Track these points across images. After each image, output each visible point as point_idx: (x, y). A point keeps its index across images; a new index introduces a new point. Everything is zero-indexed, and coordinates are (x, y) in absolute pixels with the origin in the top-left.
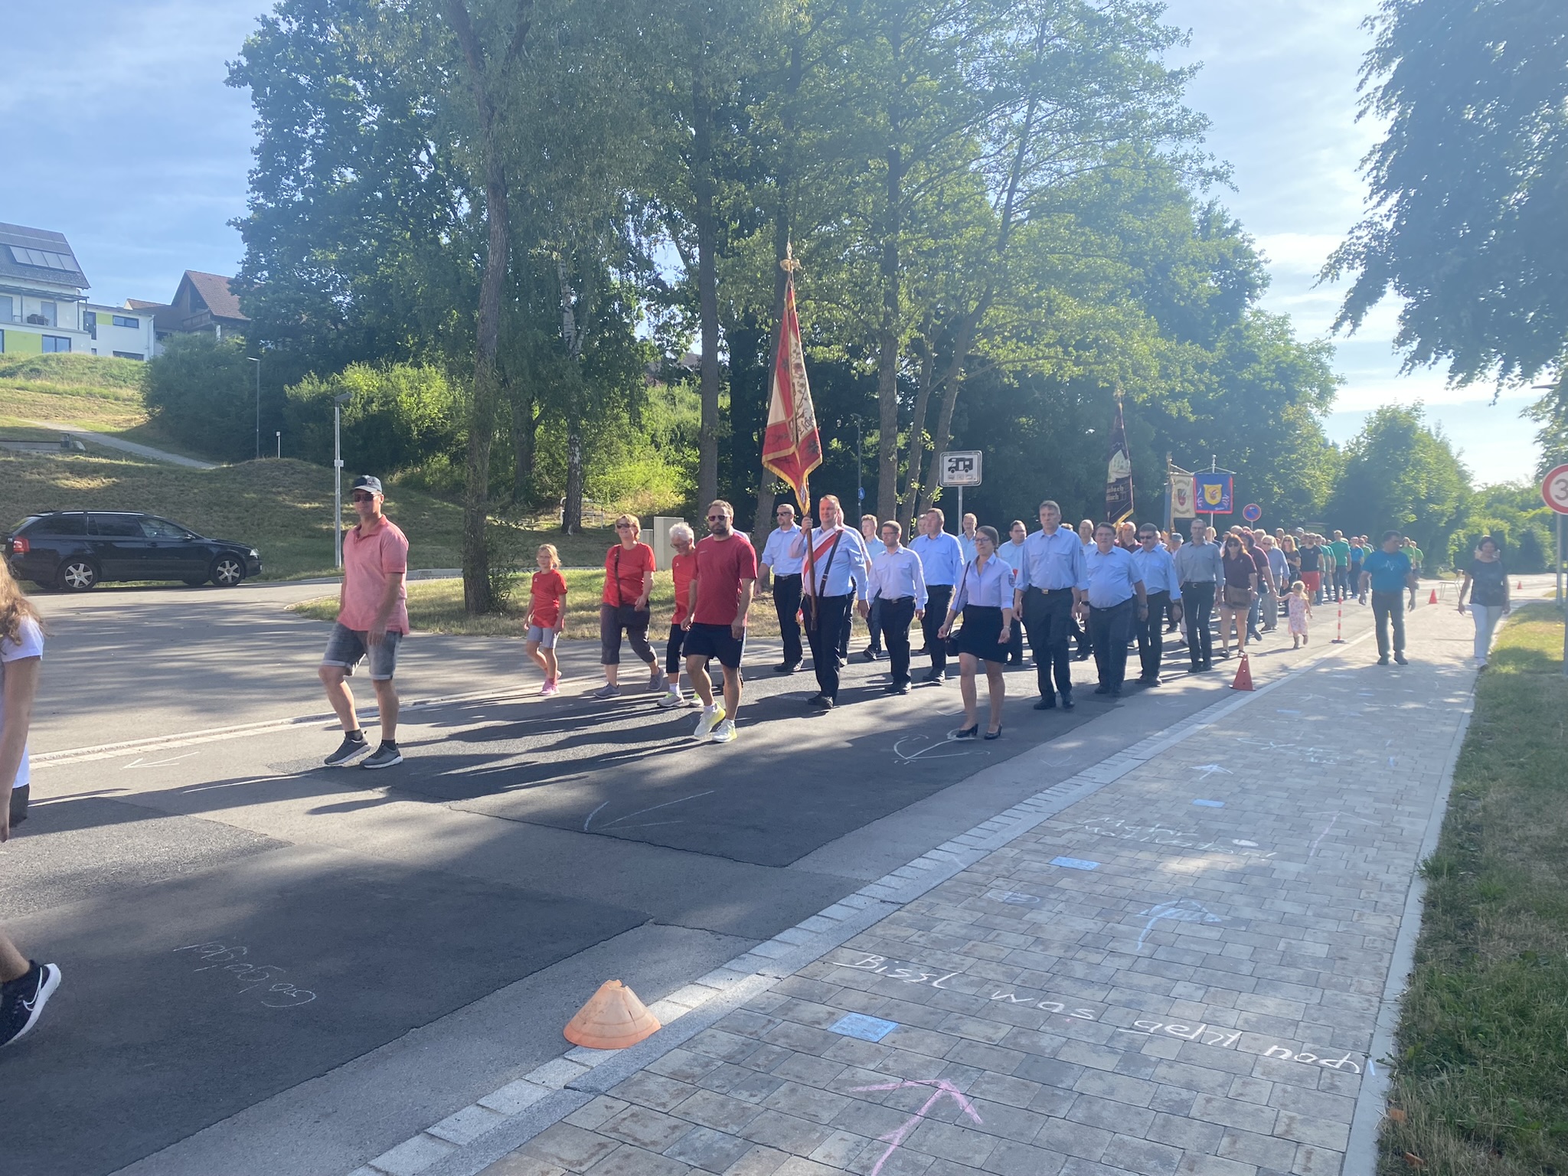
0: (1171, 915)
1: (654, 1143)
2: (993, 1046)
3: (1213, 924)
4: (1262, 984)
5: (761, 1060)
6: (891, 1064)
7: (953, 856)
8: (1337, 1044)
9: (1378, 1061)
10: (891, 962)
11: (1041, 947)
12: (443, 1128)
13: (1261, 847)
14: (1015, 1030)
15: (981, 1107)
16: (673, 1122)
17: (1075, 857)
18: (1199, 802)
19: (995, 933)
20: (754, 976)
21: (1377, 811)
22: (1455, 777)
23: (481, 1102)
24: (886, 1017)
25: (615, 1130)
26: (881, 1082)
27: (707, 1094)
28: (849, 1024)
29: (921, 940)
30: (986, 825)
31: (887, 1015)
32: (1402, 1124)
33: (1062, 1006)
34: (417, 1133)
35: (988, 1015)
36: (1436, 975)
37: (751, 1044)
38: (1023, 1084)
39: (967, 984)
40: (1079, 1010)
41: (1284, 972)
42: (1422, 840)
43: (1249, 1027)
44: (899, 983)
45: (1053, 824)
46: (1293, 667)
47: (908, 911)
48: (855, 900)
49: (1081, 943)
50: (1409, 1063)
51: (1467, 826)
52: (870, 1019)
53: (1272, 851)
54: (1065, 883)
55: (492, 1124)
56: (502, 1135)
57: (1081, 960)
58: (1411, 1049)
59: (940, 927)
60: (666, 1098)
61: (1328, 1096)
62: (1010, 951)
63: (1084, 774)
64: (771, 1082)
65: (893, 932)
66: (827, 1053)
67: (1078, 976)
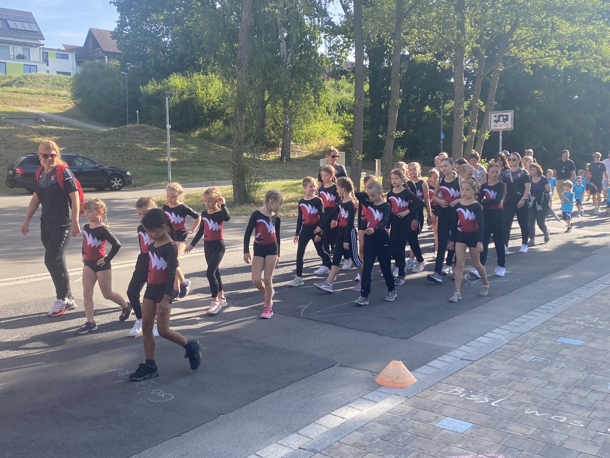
2: (527, 438)
5: (400, 440)
6: (470, 445)
7: (500, 336)
10: (468, 392)
11: (553, 386)
14: (539, 430)
17: (571, 338)
19: (525, 378)
20: (394, 396)
24: (466, 420)
27: (373, 455)
28: (446, 423)
29: (484, 380)
30: (519, 319)
31: (468, 419)
35: (523, 421)
37: (394, 431)
39: (511, 405)
40: (575, 421)
44: (473, 403)
45: (558, 319)
47: (476, 365)
48: (447, 358)
49: (575, 385)
52: (458, 421)
54: (565, 352)
57: (575, 394)
59: (495, 374)
60: (351, 456)
62: (534, 388)
63: (573, 292)
64: (406, 451)
65: (468, 376)
66: (435, 438)
67: (573, 402)
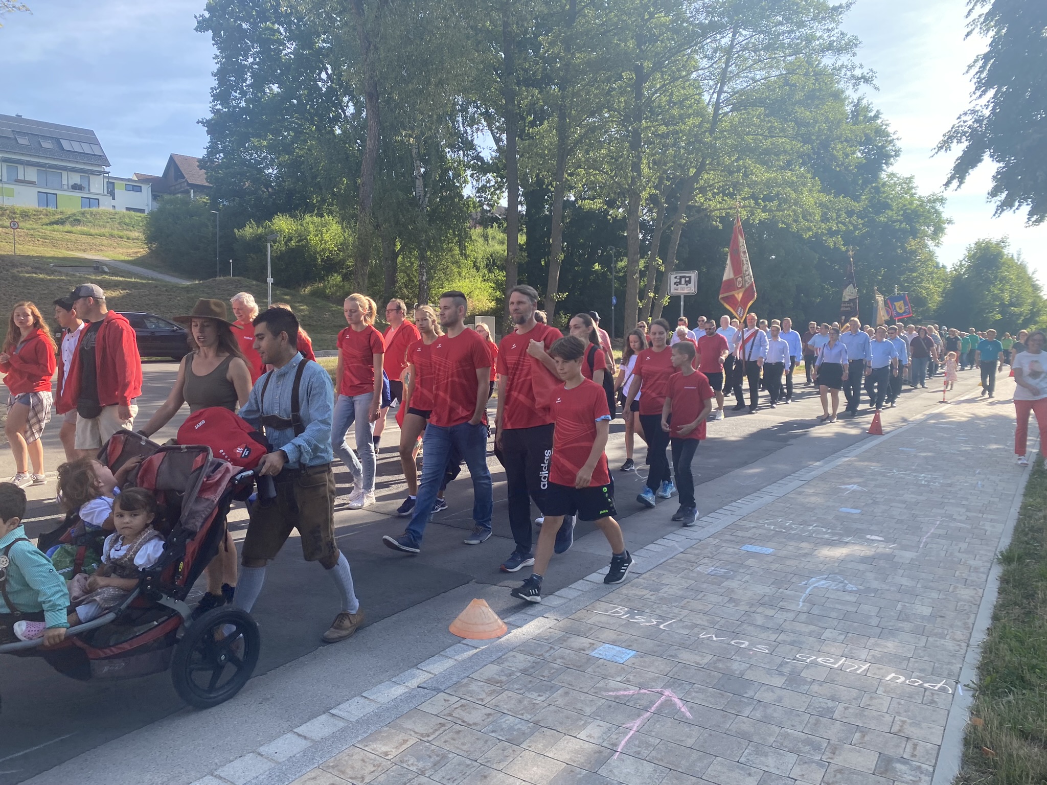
0: (823, 585)
1: (475, 724)
2: (700, 668)
3: (851, 592)
4: (884, 632)
5: (546, 673)
6: (631, 678)
7: (674, 543)
8: (935, 673)
9: (965, 685)
10: (632, 612)
11: (734, 604)
12: (340, 710)
13: (887, 541)
14: (715, 658)
15: (691, 708)
16: (488, 711)
17: (758, 545)
18: (844, 509)
19: (702, 594)
20: (541, 618)
21: (968, 518)
22: (1025, 495)
23: (364, 694)
24: (628, 647)
25: (450, 715)
26: (625, 690)
27: (510, 694)
28: (604, 651)
29: (653, 598)
31: (630, 646)
32: (980, 728)
33: (747, 643)
34: (324, 713)
35: (697, 648)
36: (1007, 628)
37: (539, 662)
38: (720, 694)
39: (683, 627)
40: (759, 646)
41: (901, 625)
42: (1000, 538)
43: (875, 661)
44: (637, 625)
45: (743, 523)
46: (911, 419)
47: (644, 579)
49: (760, 602)
50: (987, 687)
51: (1032, 529)
52: (618, 649)
53: (894, 543)
54: (750, 562)
55: (370, 708)
56: (377, 715)
57: (760, 613)
58: (988, 678)
59: (665, 589)
60: (483, 696)
61: (929, 707)
62: (712, 606)
63: (764, 489)
64: (552, 687)
65: (633, 592)
66: (589, 670)
67: (758, 623)
